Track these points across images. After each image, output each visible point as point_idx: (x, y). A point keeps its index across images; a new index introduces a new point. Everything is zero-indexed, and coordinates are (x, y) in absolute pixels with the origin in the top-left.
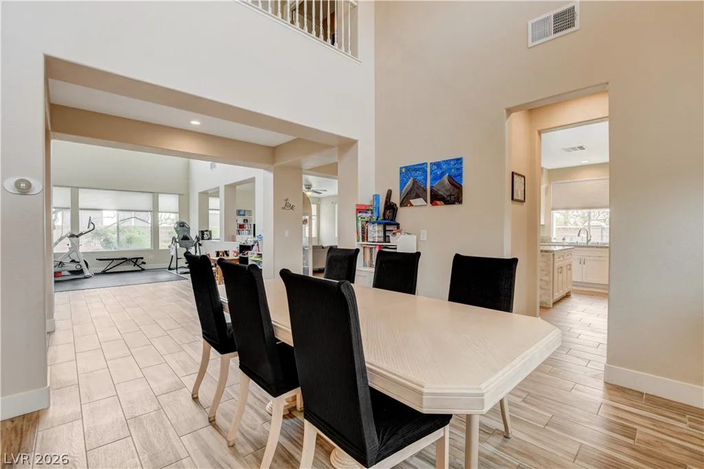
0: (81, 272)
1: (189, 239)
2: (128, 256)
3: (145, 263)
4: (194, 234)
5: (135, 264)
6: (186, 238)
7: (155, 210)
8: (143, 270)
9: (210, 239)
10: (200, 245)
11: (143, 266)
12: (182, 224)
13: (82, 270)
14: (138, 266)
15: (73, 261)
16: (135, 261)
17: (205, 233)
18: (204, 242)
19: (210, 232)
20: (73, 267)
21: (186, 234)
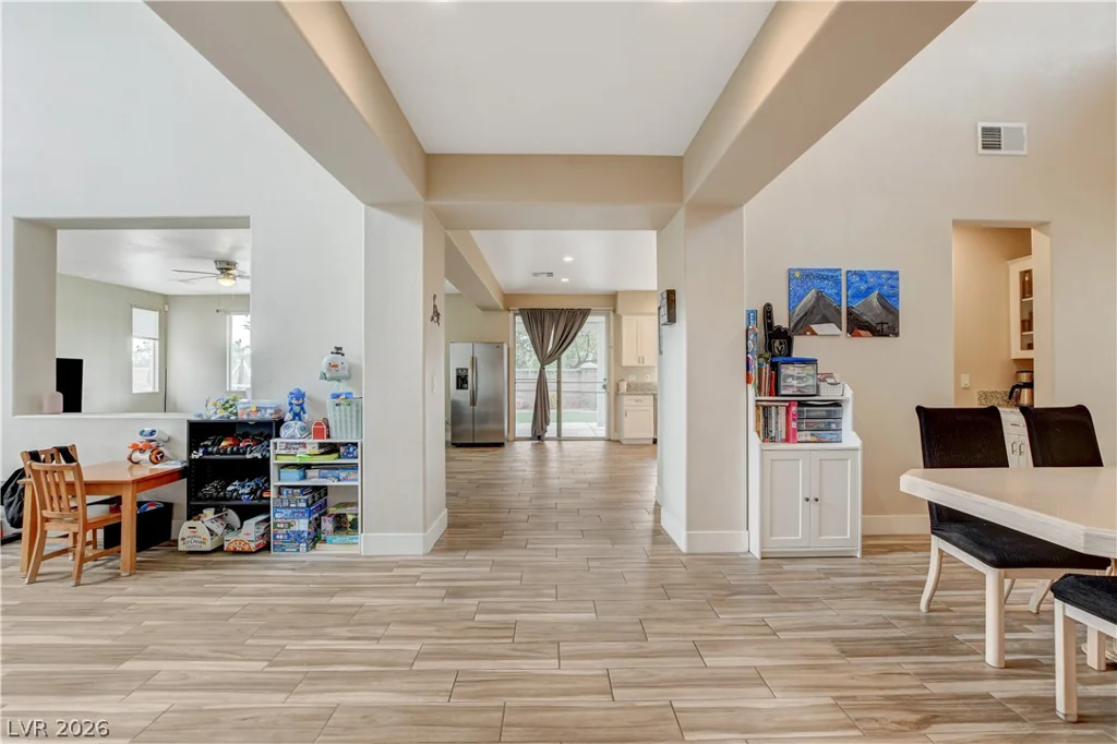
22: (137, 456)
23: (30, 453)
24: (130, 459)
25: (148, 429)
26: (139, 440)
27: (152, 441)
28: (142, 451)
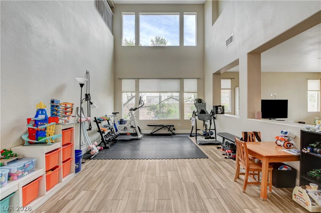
0: (136, 134)
1: (205, 113)
2: (165, 124)
3: (175, 130)
4: (209, 109)
5: (169, 129)
6: (203, 112)
7: (181, 90)
8: (174, 134)
9: (223, 113)
10: (215, 118)
11: (174, 131)
12: (199, 101)
13: (137, 133)
14: (171, 131)
15: (132, 127)
16: (169, 127)
17: (219, 108)
18: (218, 116)
19: (223, 107)
20: (131, 131)
21: (203, 108)
22: (279, 142)
23: (245, 132)
24: (276, 143)
25: (285, 131)
26: (280, 135)
27: (286, 137)
28: (281, 140)
